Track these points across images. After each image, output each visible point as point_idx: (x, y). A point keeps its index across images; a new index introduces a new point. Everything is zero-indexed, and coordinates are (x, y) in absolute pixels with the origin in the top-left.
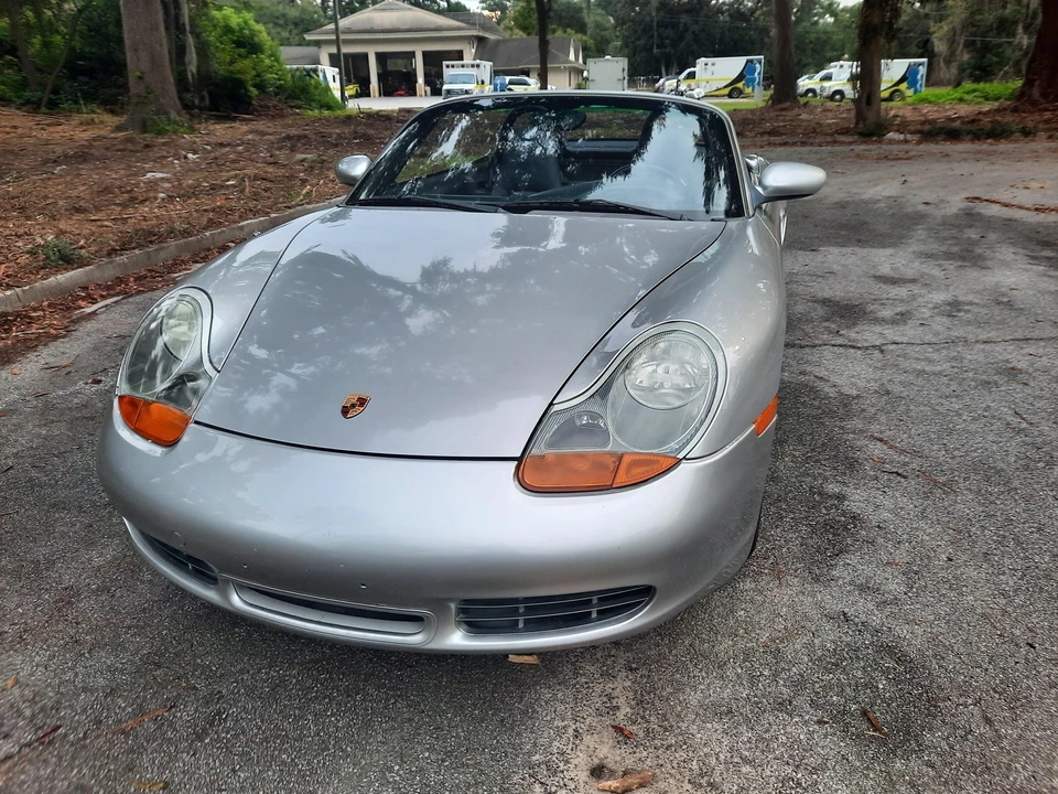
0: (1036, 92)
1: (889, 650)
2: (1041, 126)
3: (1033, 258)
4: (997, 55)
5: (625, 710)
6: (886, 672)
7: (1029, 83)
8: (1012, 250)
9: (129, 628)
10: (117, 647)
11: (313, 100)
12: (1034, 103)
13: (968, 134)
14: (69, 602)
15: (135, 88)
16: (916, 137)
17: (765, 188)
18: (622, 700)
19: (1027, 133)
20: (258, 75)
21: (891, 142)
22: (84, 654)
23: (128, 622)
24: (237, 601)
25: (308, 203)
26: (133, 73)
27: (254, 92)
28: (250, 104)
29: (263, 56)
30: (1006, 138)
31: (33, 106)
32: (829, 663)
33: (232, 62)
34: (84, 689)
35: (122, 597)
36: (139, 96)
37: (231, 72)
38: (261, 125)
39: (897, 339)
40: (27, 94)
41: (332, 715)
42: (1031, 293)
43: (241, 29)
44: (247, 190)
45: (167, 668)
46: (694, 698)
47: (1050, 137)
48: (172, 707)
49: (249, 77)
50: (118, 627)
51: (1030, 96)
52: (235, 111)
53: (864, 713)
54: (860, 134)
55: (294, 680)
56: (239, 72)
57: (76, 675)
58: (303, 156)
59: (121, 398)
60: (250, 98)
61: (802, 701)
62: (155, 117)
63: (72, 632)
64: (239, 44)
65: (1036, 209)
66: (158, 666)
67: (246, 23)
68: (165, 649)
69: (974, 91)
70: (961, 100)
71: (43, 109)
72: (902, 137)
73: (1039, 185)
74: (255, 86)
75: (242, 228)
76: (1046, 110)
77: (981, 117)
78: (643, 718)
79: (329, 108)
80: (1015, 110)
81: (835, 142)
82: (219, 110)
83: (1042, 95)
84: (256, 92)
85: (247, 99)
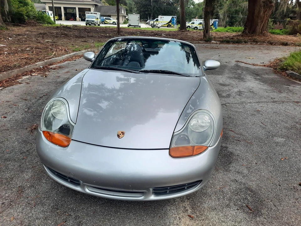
0: (247, 31)
1: (248, 189)
2: (249, 41)
3: (255, 79)
4: (235, 20)
5: (190, 211)
6: (249, 195)
7: (245, 29)
8: (250, 76)
9: (44, 198)
10: (43, 204)
11: (45, 21)
12: (247, 34)
13: (232, 42)
14: (22, 191)
16: (219, 42)
17: (206, 67)
18: (188, 208)
19: (246, 42)
20: (27, 13)
21: (213, 43)
22: (33, 207)
23: (43, 196)
24: (88, 191)
25: (55, 57)
27: (26, 18)
29: (29, 7)
30: (241, 43)
32: (235, 193)
33: (18, 8)
34: (37, 219)
35: (38, 188)
37: (18, 11)
38: (29, 28)
39: (229, 102)
41: (113, 219)
42: (257, 89)
44: (34, 52)
45: (60, 209)
46: (206, 206)
47: (251, 44)
48: (65, 222)
49: (24, 13)
50: (41, 198)
51: (246, 32)
52: (20, 23)
53: (247, 206)
54: (205, 41)
55: (99, 210)
56: (21, 11)
57: (33, 214)
58: (48, 40)
59: (44, 132)
61: (232, 204)
63: (27, 200)
64: (21, 2)
65: (253, 65)
66: (58, 209)
68: (58, 203)
69: (230, 29)
70: (227, 31)
72: (215, 42)
73: (252, 58)
74: (27, 16)
75: (36, 65)
76: (250, 36)
77: (234, 37)
78: (195, 212)
79: (50, 24)
80: (242, 36)
81: (199, 43)
82: (14, 23)
83: (249, 32)
84: (27, 18)
85: (24, 20)
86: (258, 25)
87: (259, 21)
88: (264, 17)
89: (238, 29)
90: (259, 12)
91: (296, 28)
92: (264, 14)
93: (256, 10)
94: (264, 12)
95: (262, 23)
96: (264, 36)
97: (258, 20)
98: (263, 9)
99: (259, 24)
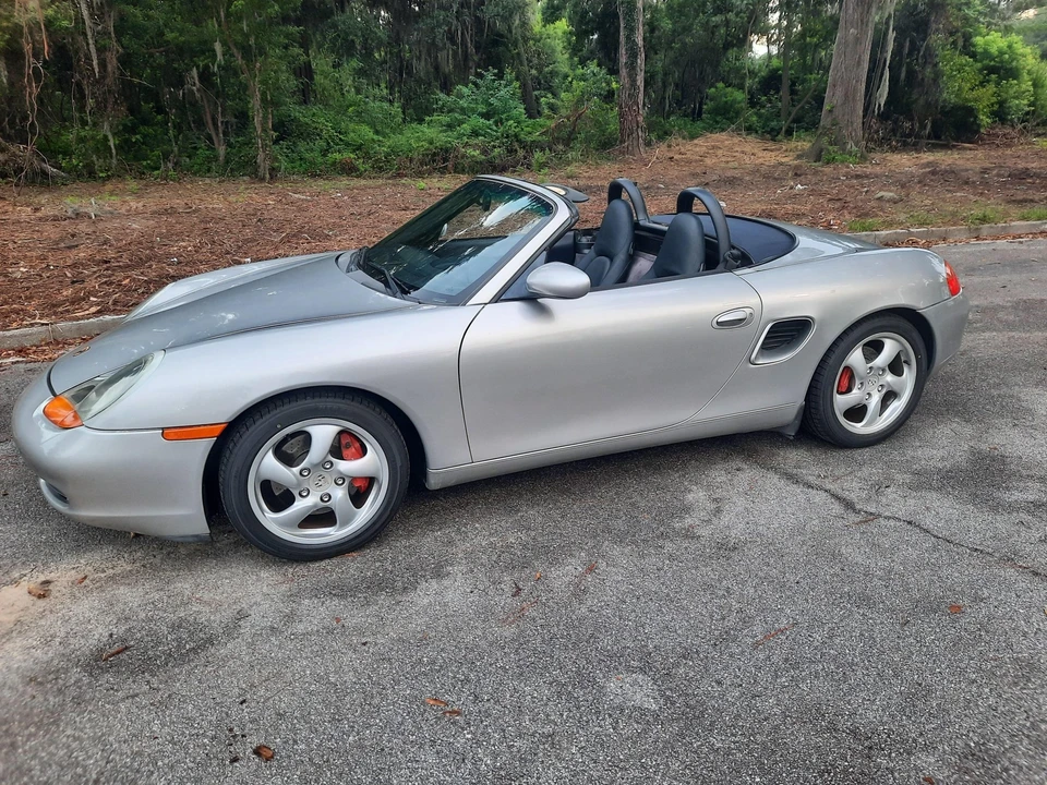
1: (207, 643)
5: (103, 575)
6: (179, 647)
15: (825, 121)
18: (112, 571)
26: (826, 107)
27: (985, 120)
28: (978, 132)
29: (1015, 82)
31: (771, 134)
33: (971, 89)
36: (824, 128)
37: (967, 100)
38: (980, 153)
40: (774, 124)
43: (1001, 53)
49: (985, 105)
52: (957, 140)
53: (126, 648)
56: (976, 100)
60: (979, 126)
61: (131, 624)
62: (830, 148)
64: (992, 70)
67: (1010, 47)
71: (780, 137)
74: (994, 114)
78: (98, 582)
82: (938, 138)
84: (989, 121)
85: (975, 128)
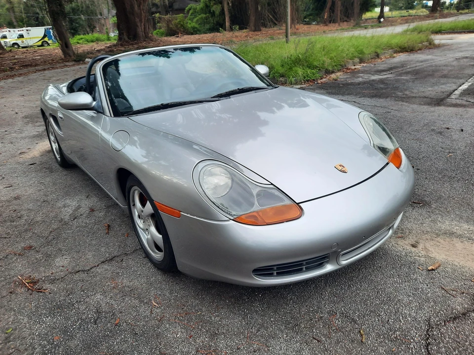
0: (125, 37)
4: (77, 23)
7: (120, 34)
12: (127, 42)
51: (124, 39)
54: (75, 61)
69: (82, 39)
70: (78, 43)
76: (133, 44)
80: (122, 45)
81: (67, 66)
83: (128, 38)
86: (137, 26)
87: (137, 20)
88: (141, 13)
89: (94, 37)
90: (132, 6)
91: (172, 26)
92: (140, 9)
93: (126, 4)
94: (139, 6)
95: (142, 22)
96: (152, 40)
97: (135, 18)
98: (136, 2)
99: (139, 24)
